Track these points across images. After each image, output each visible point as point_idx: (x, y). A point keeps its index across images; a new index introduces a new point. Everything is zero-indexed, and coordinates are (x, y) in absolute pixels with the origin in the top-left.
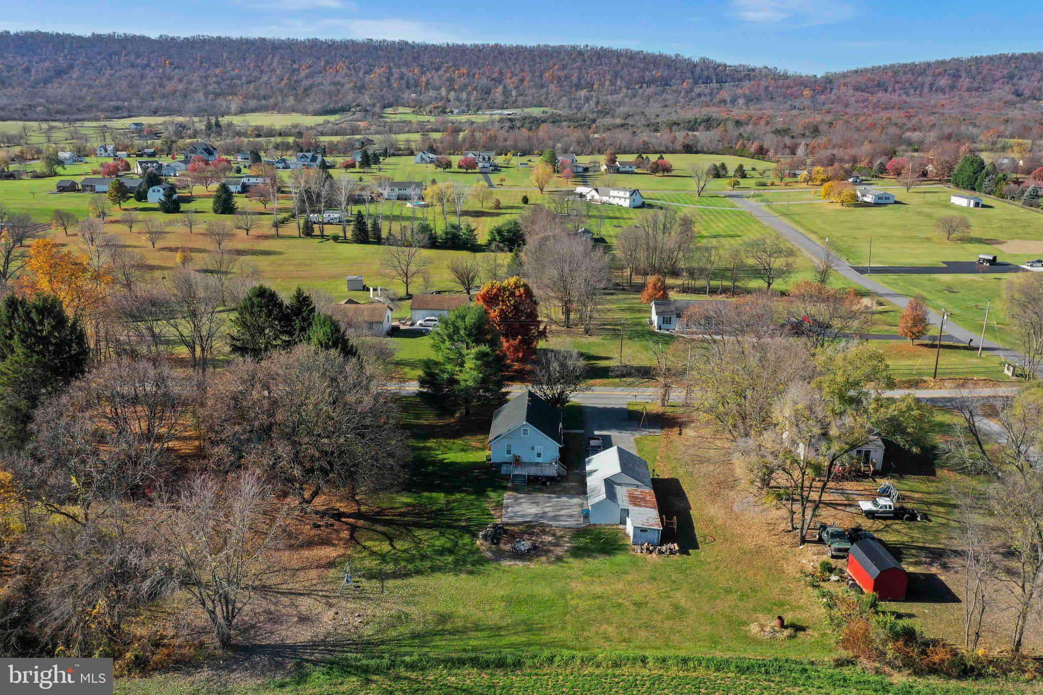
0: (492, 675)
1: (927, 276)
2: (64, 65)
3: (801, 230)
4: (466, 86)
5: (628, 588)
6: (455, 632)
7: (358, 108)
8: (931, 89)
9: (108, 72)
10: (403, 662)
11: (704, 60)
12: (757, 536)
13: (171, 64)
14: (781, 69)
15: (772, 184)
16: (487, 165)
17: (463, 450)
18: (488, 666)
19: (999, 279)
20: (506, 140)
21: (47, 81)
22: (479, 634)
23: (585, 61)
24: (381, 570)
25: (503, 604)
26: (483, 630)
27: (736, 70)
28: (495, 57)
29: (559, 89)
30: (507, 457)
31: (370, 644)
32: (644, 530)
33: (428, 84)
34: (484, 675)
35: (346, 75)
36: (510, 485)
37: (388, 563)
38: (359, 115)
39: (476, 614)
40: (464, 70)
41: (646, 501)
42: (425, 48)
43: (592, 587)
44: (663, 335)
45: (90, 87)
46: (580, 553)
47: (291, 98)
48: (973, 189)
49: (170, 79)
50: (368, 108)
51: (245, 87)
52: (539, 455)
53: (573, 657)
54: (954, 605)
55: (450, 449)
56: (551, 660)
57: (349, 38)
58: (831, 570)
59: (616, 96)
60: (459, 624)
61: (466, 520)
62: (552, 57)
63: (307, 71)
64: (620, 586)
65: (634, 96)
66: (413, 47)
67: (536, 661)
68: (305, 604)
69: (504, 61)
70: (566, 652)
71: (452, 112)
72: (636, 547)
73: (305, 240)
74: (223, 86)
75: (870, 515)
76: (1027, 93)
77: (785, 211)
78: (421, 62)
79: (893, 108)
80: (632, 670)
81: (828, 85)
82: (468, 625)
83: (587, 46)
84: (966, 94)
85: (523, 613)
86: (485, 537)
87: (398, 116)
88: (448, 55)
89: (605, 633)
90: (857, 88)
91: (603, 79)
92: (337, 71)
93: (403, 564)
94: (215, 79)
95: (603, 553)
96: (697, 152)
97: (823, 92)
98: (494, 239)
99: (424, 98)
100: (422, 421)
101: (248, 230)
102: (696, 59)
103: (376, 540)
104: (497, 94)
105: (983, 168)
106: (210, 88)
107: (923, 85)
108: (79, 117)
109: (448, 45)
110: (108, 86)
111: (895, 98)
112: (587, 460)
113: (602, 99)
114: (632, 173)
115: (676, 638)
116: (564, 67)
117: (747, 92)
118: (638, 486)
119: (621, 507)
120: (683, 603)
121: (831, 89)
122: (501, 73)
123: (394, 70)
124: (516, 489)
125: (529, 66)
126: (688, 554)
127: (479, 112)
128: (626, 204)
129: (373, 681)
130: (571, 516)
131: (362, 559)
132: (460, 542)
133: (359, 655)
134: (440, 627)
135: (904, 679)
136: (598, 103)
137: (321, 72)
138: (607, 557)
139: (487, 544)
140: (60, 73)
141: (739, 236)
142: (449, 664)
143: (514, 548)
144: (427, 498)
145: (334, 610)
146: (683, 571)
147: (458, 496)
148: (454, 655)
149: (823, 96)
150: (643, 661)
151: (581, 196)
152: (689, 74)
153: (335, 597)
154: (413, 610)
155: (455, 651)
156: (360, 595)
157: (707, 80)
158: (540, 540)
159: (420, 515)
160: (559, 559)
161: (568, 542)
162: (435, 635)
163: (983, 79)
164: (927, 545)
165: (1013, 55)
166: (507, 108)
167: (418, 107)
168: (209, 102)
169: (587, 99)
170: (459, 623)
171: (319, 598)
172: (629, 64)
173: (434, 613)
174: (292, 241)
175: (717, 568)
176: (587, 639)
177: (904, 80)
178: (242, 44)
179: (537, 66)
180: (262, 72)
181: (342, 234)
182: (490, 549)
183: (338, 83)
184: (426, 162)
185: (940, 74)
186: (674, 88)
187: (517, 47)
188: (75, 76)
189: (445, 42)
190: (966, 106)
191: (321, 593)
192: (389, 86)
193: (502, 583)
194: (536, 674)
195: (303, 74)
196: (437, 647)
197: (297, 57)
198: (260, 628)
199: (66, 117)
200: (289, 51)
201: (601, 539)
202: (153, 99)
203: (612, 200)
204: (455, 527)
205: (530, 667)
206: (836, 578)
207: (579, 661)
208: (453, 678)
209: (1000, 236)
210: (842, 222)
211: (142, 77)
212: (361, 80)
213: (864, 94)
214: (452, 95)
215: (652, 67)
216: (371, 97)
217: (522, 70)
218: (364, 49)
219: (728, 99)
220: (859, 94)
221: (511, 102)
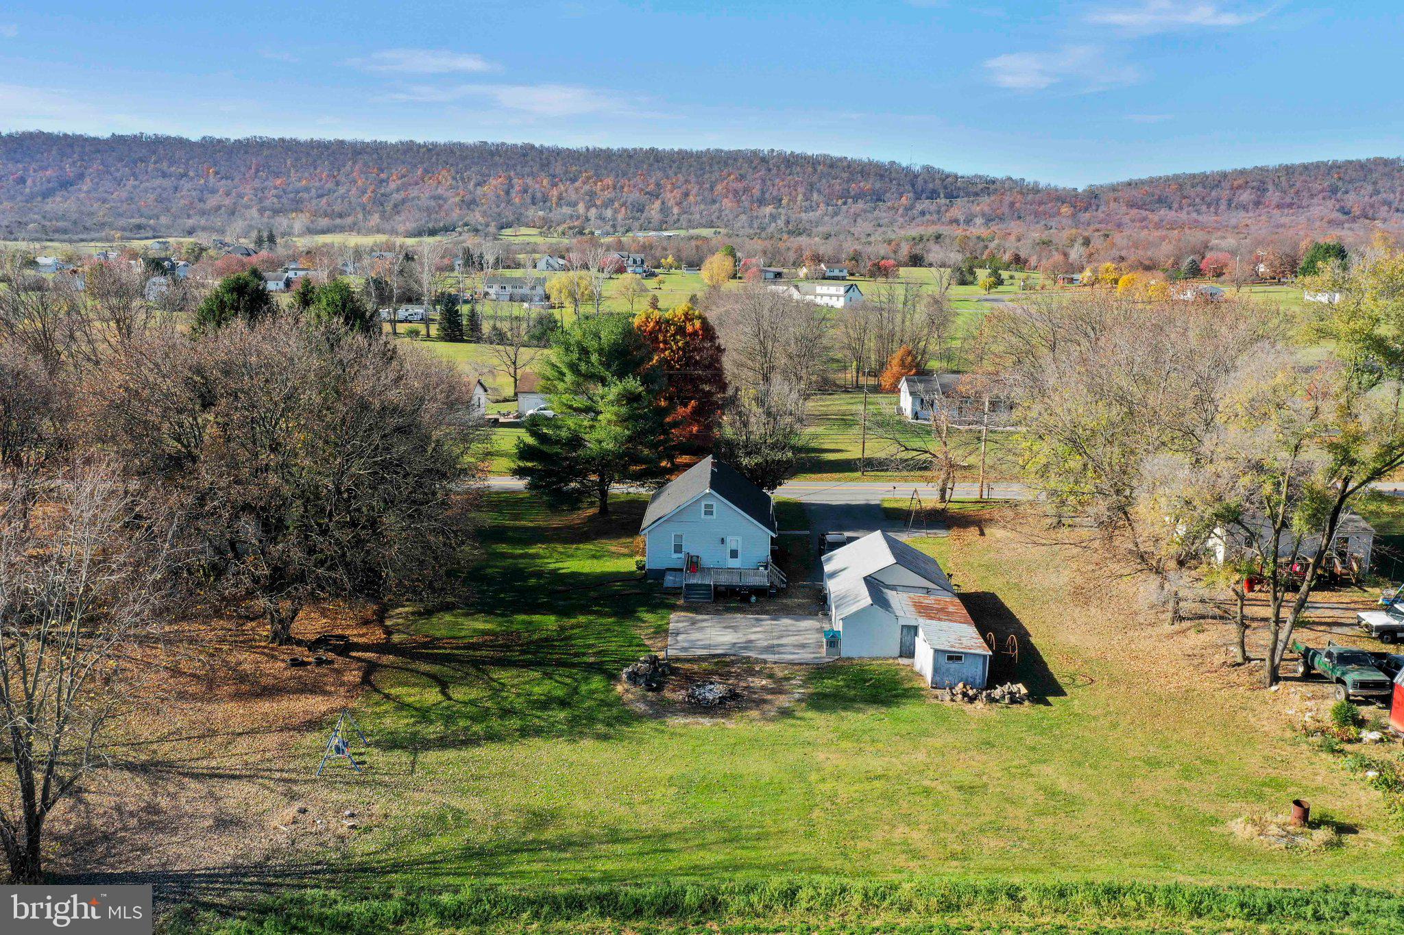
2: (72, 175)
4: (612, 201)
5: (938, 760)
7: (466, 228)
8: (1229, 205)
9: (132, 182)
10: (434, 905)
11: (928, 170)
12: (1175, 679)
13: (217, 173)
14: (1030, 179)
16: (639, 270)
17: (594, 557)
18: (638, 913)
21: (46, 195)
22: (619, 848)
23: (769, 170)
24: (415, 734)
25: (672, 791)
27: (971, 181)
28: (651, 165)
29: (735, 205)
30: (676, 560)
31: (365, 870)
32: (954, 657)
33: (560, 198)
35: (451, 187)
36: (681, 602)
37: (431, 722)
38: (466, 236)
39: (615, 811)
40: (609, 181)
41: (948, 613)
42: (557, 153)
43: (860, 759)
45: (104, 201)
46: (828, 703)
47: (377, 216)
49: (213, 191)
50: (480, 227)
51: (314, 202)
52: (734, 554)
53: (843, 890)
55: (572, 556)
57: (455, 141)
59: (811, 214)
60: (575, 829)
61: (595, 654)
62: (726, 164)
63: (399, 182)
64: (921, 757)
65: (836, 214)
66: (541, 151)
67: (754, 898)
68: (235, 795)
69: (663, 170)
70: (824, 880)
71: (592, 234)
72: (938, 692)
74: (285, 201)
75: (1388, 634)
76: (1357, 211)
78: (551, 171)
80: (990, 918)
81: (1093, 200)
82: (594, 831)
83: (773, 150)
84: (1276, 211)
85: (716, 807)
86: (634, 678)
87: (519, 238)
88: (588, 161)
89: (905, 842)
90: (1132, 205)
91: (794, 193)
92: (439, 182)
93: (462, 723)
94: (274, 192)
95: (875, 702)
96: (929, 266)
97: (1086, 209)
99: (556, 214)
100: (523, 523)
102: (917, 168)
103: (415, 685)
104: (653, 212)
106: (267, 203)
107: (1218, 200)
108: (84, 236)
109: (588, 149)
110: (130, 199)
111: (1183, 216)
112: (823, 558)
113: (793, 217)
115: (1070, 850)
116: (742, 177)
117: (986, 209)
119: (902, 622)
120: (1062, 784)
121: (1098, 206)
122: (658, 185)
123: (515, 181)
124: (691, 608)
125: (695, 175)
126: (1048, 704)
127: (629, 235)
128: (840, 303)
130: (803, 646)
131: (379, 716)
132: (584, 688)
133: (333, 893)
134: (531, 836)
136: (788, 221)
137: (417, 184)
138: (884, 710)
139: (638, 691)
140: (65, 184)
142: (546, 909)
143: (691, 696)
144: (524, 622)
145: (299, 805)
146: (1046, 731)
147: (582, 619)
148: (560, 890)
149: (1087, 215)
150: (1011, 896)
152: (908, 187)
153: (306, 782)
154: (474, 806)
155: (561, 882)
156: (364, 776)
157: (933, 195)
158: (743, 684)
159: (506, 647)
160: (786, 713)
161: (800, 686)
162: (517, 851)
163: (1297, 192)
165: (1335, 162)
166: (666, 230)
167: (546, 227)
168: (266, 220)
169: (774, 218)
170: (573, 828)
171: (271, 784)
172: (829, 174)
173: (519, 810)
175: (1114, 726)
176: (867, 854)
177: (1193, 194)
178: (313, 147)
179: (706, 176)
180: (337, 184)
181: (423, 331)
182: (643, 699)
183: (440, 197)
185: (1239, 187)
186: (889, 204)
187: (680, 152)
188: (85, 188)
189: (584, 145)
190: (1278, 226)
191: (278, 775)
192: (509, 201)
193: (670, 754)
195: (393, 186)
196: (521, 874)
197: (385, 165)
198: (122, 840)
199: (66, 237)
200: (375, 156)
201: (866, 681)
202: (189, 217)
203: (818, 300)
204: (573, 665)
205: (740, 913)
211: (176, 189)
212: (471, 193)
213: (1141, 211)
214: (593, 212)
215: (860, 178)
216: (484, 214)
217: (687, 181)
218: (476, 154)
219: (962, 219)
220: (1134, 211)
221: (672, 222)
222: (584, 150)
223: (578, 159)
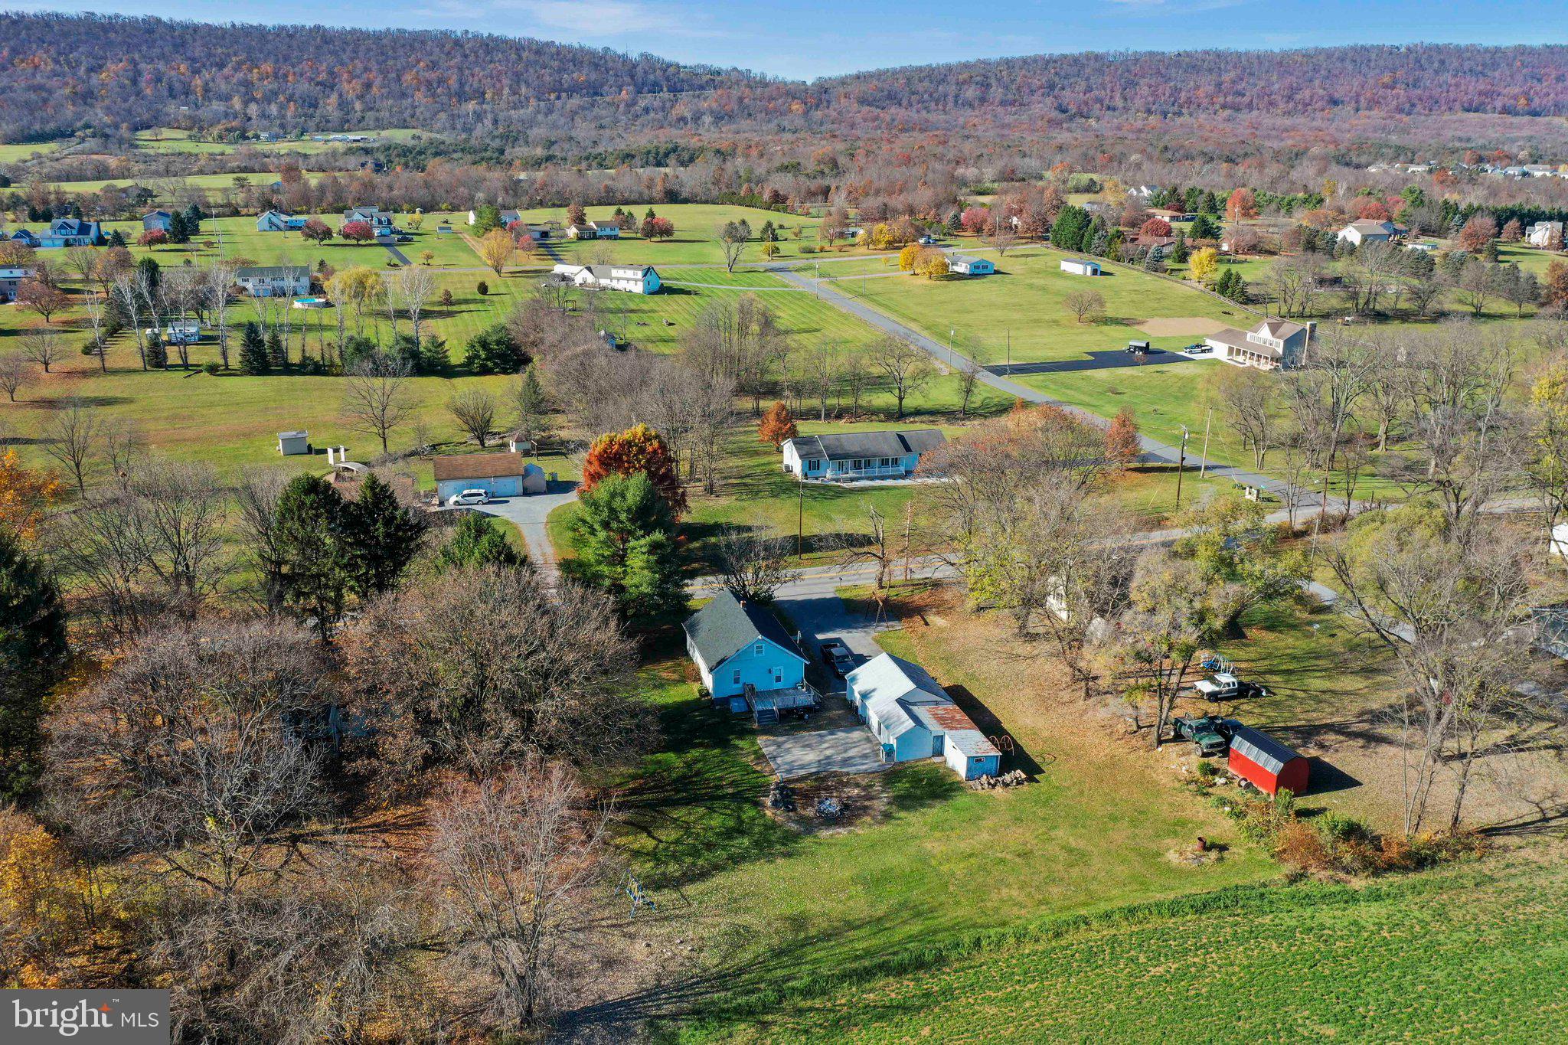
0: (918, 980)
1: (1078, 374)
3: (893, 317)
4: (274, 94)
5: (997, 837)
6: (827, 936)
7: (89, 131)
8: (956, 102)
10: (792, 989)
11: (646, 57)
12: (1101, 748)
14: (756, 70)
15: (822, 250)
16: (387, 231)
18: (905, 971)
19: (1162, 372)
20: (391, 188)
22: (859, 932)
23: (466, 56)
24: (664, 874)
25: (860, 887)
26: (859, 927)
27: (694, 73)
28: (318, 48)
29: (430, 100)
30: (738, 688)
31: (726, 976)
32: (979, 760)
33: (206, 90)
34: (906, 983)
35: (55, 74)
36: (758, 726)
37: (667, 862)
38: (91, 143)
39: (836, 908)
40: (267, 67)
41: (959, 722)
43: (952, 844)
44: (814, 486)
46: (909, 803)
48: (1080, 250)
50: (108, 131)
52: (778, 679)
54: (1357, 788)
56: (977, 943)
58: (1214, 772)
59: (522, 111)
60: (824, 925)
61: (730, 785)
62: (413, 49)
64: (986, 836)
65: (550, 111)
66: (171, 27)
69: (335, 54)
71: (257, 137)
72: (971, 783)
73: (158, 375)
75: (1214, 697)
76: (1073, 109)
77: (862, 290)
78: (189, 53)
79: (913, 129)
80: (1080, 936)
81: (823, 96)
82: (837, 924)
83: (467, 32)
84: (1000, 109)
85: (893, 894)
86: (775, 804)
87: (163, 144)
88: (236, 42)
89: (1011, 898)
90: (863, 101)
91: (498, 85)
92: (36, 67)
93: (688, 860)
95: (936, 797)
96: (686, 201)
97: (818, 106)
98: (477, 356)
99: (204, 113)
101: (46, 364)
102: (634, 57)
103: (627, 834)
104: (330, 108)
105: (1090, 221)
107: (946, 96)
109: (233, 26)
111: (913, 114)
112: (846, 679)
113: (501, 116)
114: (616, 238)
115: (1097, 887)
116: (434, 65)
117: (714, 105)
118: (937, 703)
119: (930, 730)
120: (1073, 843)
121: (829, 102)
122: (331, 73)
123: (142, 66)
124: (768, 731)
125: (377, 62)
126: (1037, 781)
127: (306, 137)
128: (638, 288)
129: (770, 1024)
130: (865, 756)
132: (745, 817)
133: (725, 994)
134: (802, 935)
135: (1363, 883)
136: (496, 122)
138: (945, 803)
139: (783, 813)
141: (817, 330)
142: (854, 979)
143: (820, 812)
144: (655, 762)
145: (641, 941)
146: (1046, 803)
147: (695, 753)
148: (851, 965)
149: (819, 113)
151: (564, 278)
152: (627, 79)
153: (629, 924)
154: (749, 920)
155: (846, 961)
156: (661, 914)
157: (655, 88)
158: (845, 795)
159: (659, 787)
160: (887, 815)
161: (883, 791)
162: (803, 946)
163: (1019, 89)
164: (1289, 724)
166: (349, 130)
167: (196, 127)
169: (479, 117)
171: (607, 930)
172: (536, 62)
173: (780, 918)
174: (136, 378)
176: (996, 910)
177: (921, 90)
179: (390, 63)
181: (221, 362)
182: (791, 819)
183: (39, 88)
184: (279, 229)
185: (964, 82)
186: (608, 99)
187: (353, 32)
189: (228, 20)
190: (1003, 127)
191: (605, 923)
192: (138, 94)
193: (838, 860)
194: (971, 967)
196: (819, 960)
201: (922, 780)
203: (615, 284)
204: (722, 798)
205: (959, 959)
206: (1223, 780)
207: (1012, 940)
208: (872, 996)
209: (1137, 314)
210: (943, 303)
212: (83, 82)
213: (873, 109)
214: (253, 109)
215: (572, 67)
216: (108, 110)
217: (366, 69)
218: (82, 30)
219: (689, 116)
220: (865, 109)
221: (355, 121)
222: (229, 26)
223: (223, 38)
